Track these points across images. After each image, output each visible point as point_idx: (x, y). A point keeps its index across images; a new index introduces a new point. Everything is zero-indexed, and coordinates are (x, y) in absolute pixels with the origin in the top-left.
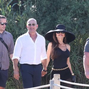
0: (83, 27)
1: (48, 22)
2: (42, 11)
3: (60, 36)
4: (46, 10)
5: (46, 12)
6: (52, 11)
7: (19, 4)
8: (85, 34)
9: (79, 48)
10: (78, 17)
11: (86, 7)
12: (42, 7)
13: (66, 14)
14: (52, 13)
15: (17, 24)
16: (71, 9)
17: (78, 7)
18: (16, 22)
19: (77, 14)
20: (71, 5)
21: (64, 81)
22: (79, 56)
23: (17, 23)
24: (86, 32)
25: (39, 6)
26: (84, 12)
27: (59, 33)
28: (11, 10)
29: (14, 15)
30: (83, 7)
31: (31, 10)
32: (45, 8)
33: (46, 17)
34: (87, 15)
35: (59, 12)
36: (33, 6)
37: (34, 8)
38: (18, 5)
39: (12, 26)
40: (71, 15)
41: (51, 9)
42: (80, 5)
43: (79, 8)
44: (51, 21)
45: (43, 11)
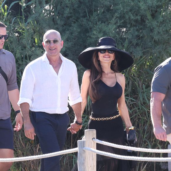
0: (137, 44)
1: (73, 35)
2: (62, 15)
3: (105, 59)
4: (71, 13)
5: (71, 17)
6: (82, 15)
7: (22, 3)
8: (141, 57)
9: (130, 83)
10: (129, 26)
11: (142, 7)
12: (63, 8)
13: (107, 21)
14: (82, 19)
15: (19, 39)
16: (116, 12)
17: (129, 8)
18: (17, 34)
19: (128, 21)
20: (115, 5)
21: (104, 142)
22: (131, 97)
23: (18, 36)
24: (143, 53)
25: (59, 7)
26: (139, 18)
27: (105, 53)
28: (8, 14)
29: (13, 22)
30: (137, 8)
31: (44, 13)
32: (68, 10)
33: (70, 26)
34: (145, 22)
35: (94, 17)
36: (47, 7)
37: (49, 10)
38: (20, 4)
39: (9, 42)
40: (117, 22)
41: (80, 11)
42: (132, 4)
43: (131, 10)
44: (80, 33)
45: (65, 15)
